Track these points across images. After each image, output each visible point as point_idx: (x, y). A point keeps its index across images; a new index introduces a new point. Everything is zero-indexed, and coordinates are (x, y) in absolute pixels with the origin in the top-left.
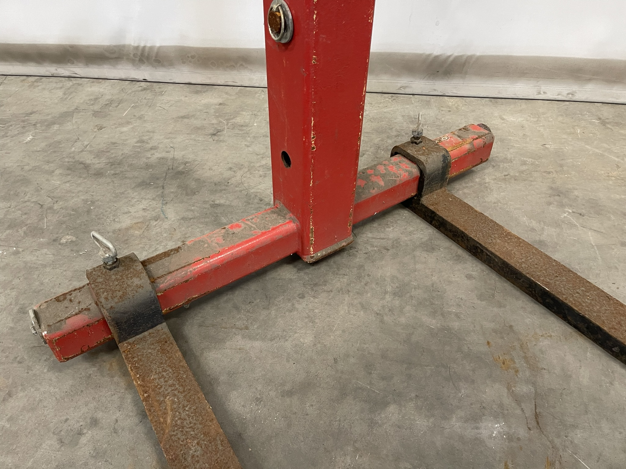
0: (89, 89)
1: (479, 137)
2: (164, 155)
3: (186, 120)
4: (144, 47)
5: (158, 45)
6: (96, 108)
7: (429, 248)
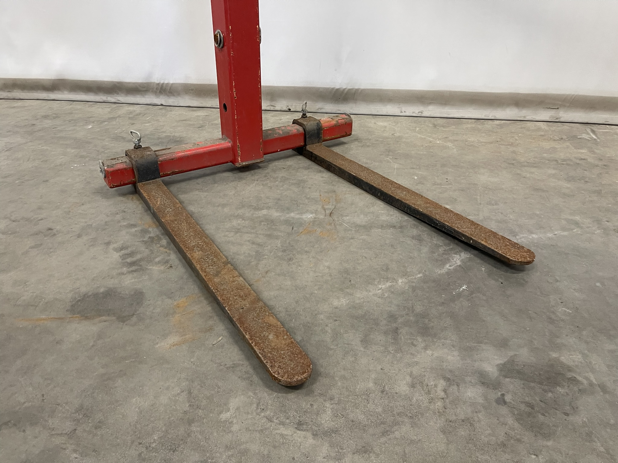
0: (127, 109)
1: (343, 119)
2: (169, 134)
3: (184, 122)
4: (163, 84)
5: (171, 82)
6: (131, 116)
7: (307, 168)
